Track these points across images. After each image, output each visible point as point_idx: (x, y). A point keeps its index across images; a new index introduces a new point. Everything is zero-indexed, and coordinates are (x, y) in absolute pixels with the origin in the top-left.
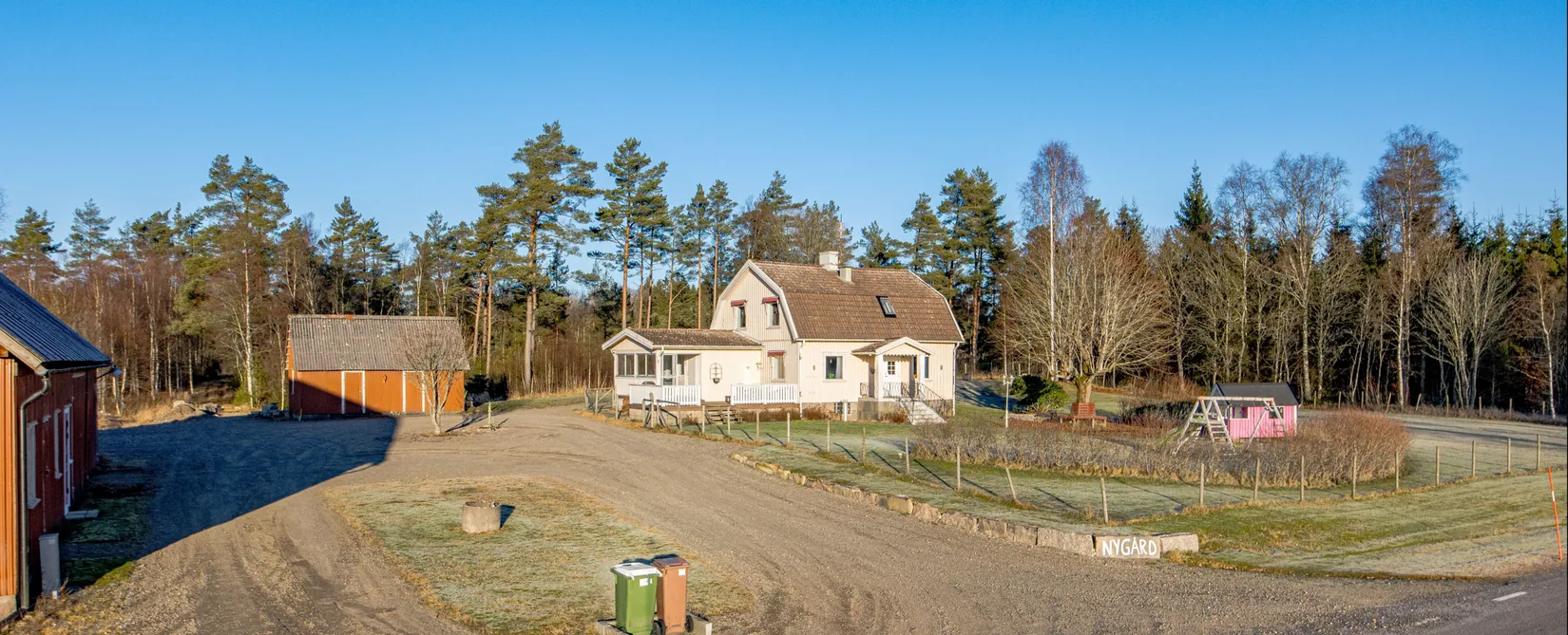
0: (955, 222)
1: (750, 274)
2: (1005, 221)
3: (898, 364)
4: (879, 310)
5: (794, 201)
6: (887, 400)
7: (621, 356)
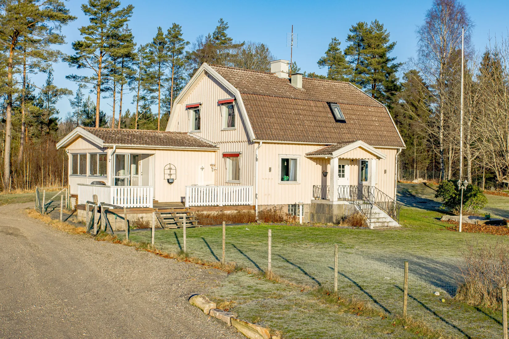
0: (356, 62)
1: (206, 78)
2: (395, 62)
3: (347, 168)
4: (330, 115)
5: (233, 42)
6: (342, 203)
7: (75, 156)
